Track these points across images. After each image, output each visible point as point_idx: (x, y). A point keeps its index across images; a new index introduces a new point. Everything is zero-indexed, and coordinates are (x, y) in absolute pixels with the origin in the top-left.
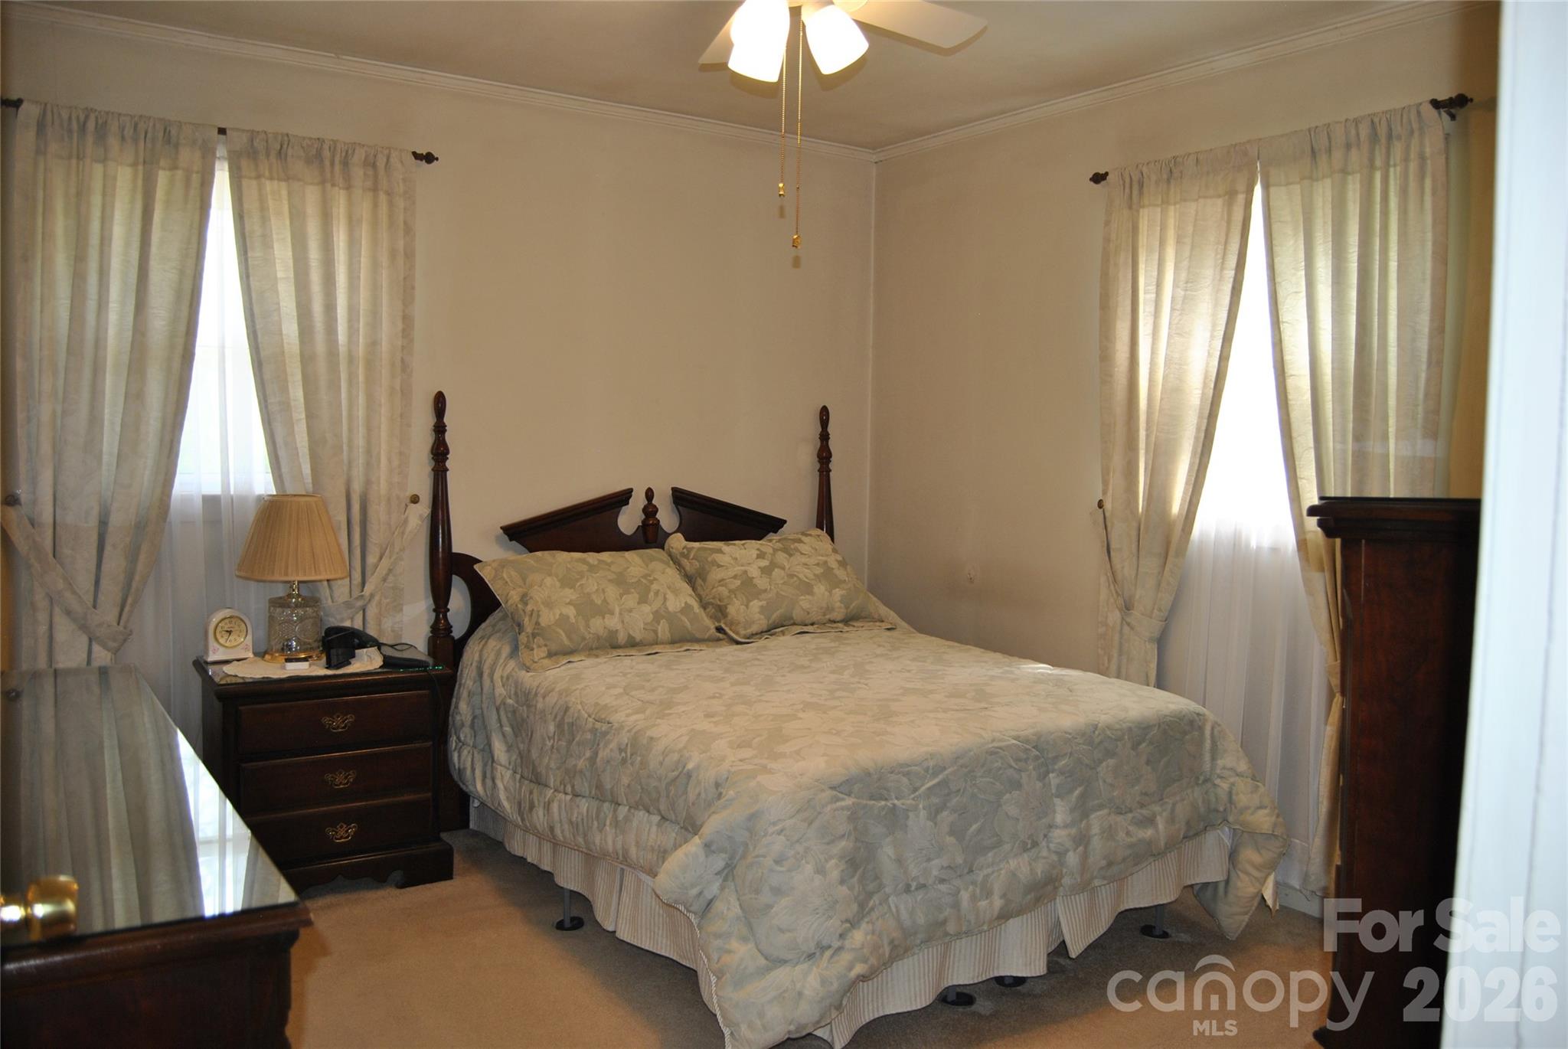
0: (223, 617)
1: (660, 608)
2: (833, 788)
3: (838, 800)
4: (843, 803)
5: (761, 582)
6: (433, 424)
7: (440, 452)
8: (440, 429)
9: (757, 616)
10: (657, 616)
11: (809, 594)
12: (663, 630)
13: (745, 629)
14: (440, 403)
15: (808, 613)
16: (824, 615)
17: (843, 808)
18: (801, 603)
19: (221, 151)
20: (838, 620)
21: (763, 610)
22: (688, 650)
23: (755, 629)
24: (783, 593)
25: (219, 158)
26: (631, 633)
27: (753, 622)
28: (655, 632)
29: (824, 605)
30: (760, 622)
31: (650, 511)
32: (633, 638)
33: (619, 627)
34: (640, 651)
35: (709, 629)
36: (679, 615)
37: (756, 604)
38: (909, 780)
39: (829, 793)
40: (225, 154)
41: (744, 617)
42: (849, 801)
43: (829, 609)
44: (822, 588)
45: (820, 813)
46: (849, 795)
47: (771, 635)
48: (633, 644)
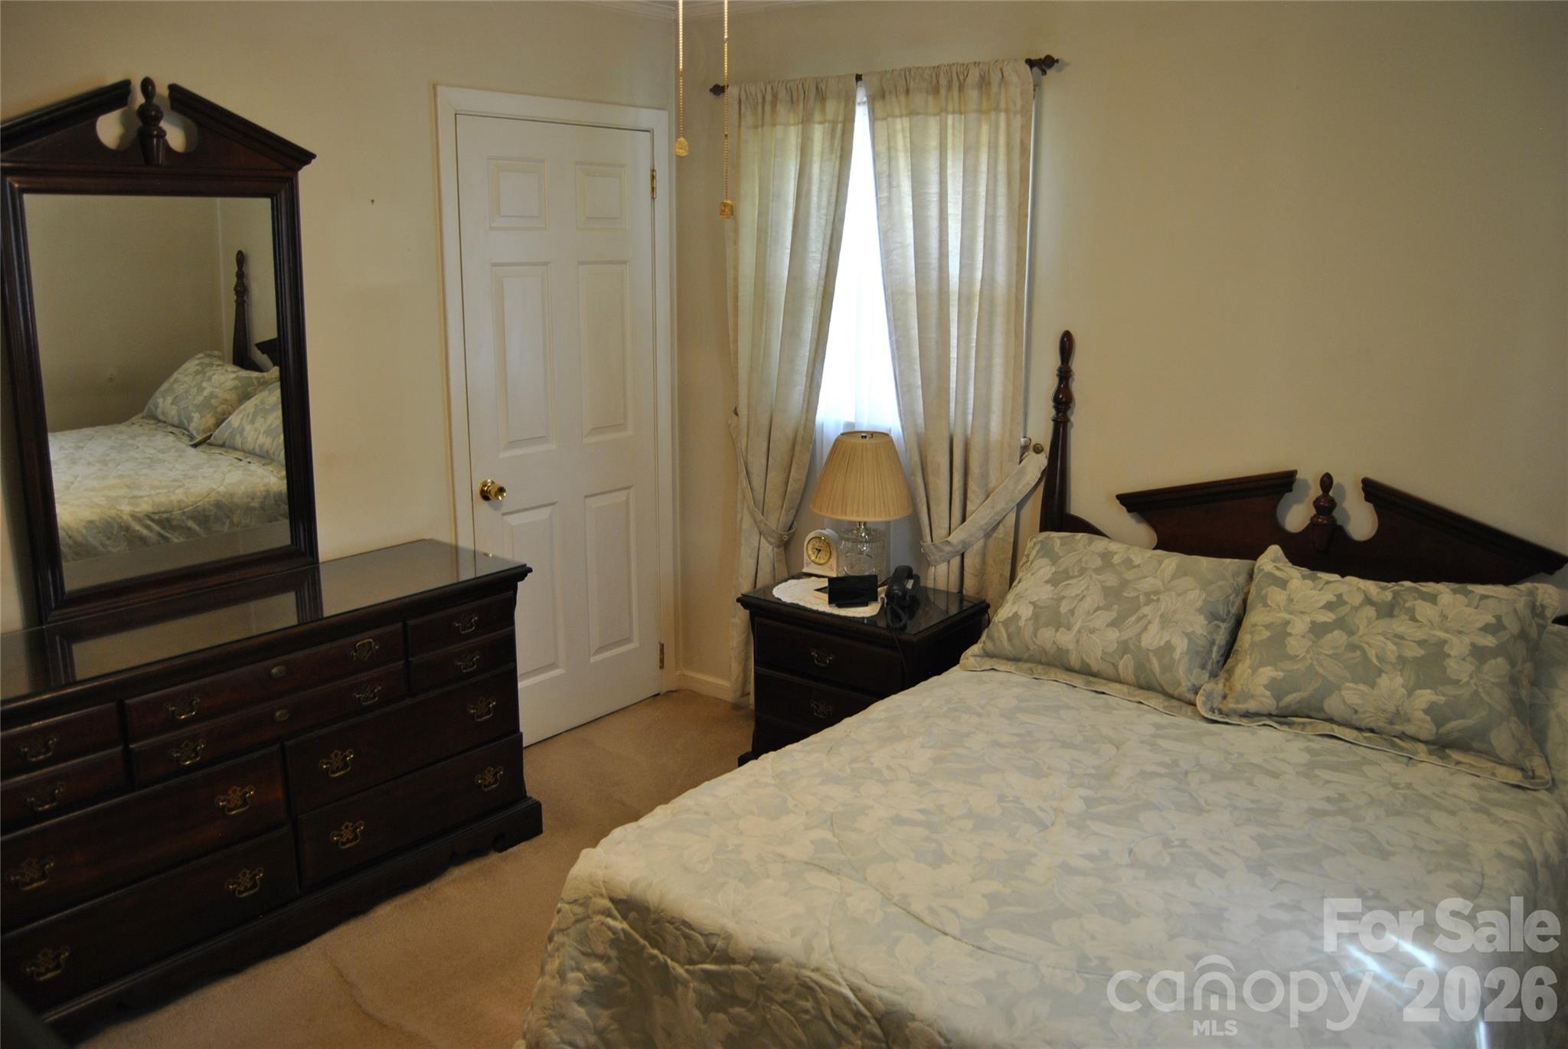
0: (813, 536)
1: (1131, 639)
2: (612, 900)
3: (610, 915)
4: (610, 921)
5: (1296, 645)
6: (1057, 367)
7: (1063, 401)
8: (1065, 375)
9: (1261, 690)
10: (1124, 648)
11: (1365, 683)
12: (1126, 666)
13: (1237, 702)
14: (1066, 346)
15: (1356, 712)
16: (1391, 723)
17: (610, 928)
18: (1343, 693)
19: (861, 96)
20: (1422, 738)
21: (1273, 686)
22: (1140, 703)
23: (1251, 706)
24: (1320, 670)
25: (859, 104)
26: (1084, 657)
27: (1252, 696)
28: (1115, 666)
29: (1392, 708)
30: (1265, 701)
31: (1326, 506)
32: (1088, 665)
33: (1071, 646)
34: (1088, 683)
35: (1180, 684)
36: (1151, 655)
37: (1268, 673)
38: (688, 944)
39: (608, 904)
40: (865, 99)
41: (1242, 685)
42: (619, 925)
43: (1398, 716)
44: (1399, 680)
45: (589, 917)
46: (625, 917)
47: (1281, 723)
48: (1086, 672)
